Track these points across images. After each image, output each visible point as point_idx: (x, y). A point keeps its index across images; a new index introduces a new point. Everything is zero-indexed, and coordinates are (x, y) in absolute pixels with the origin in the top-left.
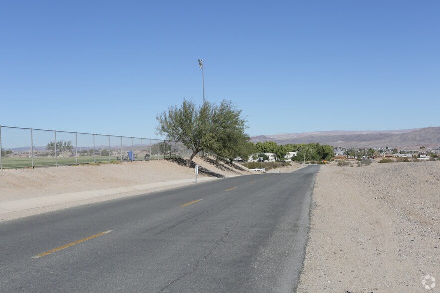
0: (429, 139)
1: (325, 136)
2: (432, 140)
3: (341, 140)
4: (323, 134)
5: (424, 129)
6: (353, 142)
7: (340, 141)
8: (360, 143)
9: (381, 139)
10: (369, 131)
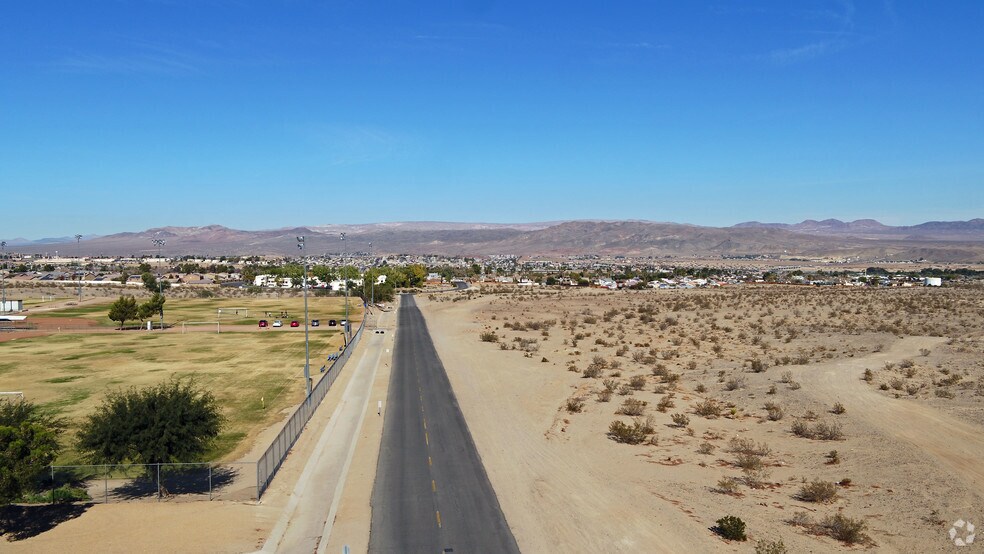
0: (572, 241)
1: (411, 232)
2: (576, 242)
3: (438, 239)
4: (409, 228)
5: (565, 224)
6: (458, 244)
7: (436, 242)
8: (469, 245)
9: (501, 239)
10: (483, 224)
